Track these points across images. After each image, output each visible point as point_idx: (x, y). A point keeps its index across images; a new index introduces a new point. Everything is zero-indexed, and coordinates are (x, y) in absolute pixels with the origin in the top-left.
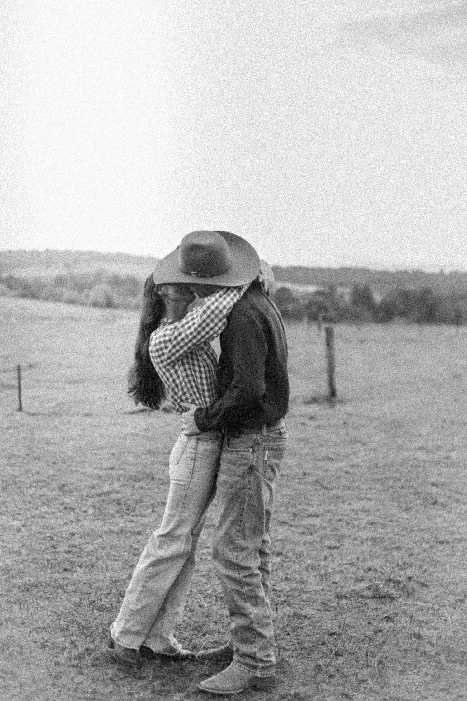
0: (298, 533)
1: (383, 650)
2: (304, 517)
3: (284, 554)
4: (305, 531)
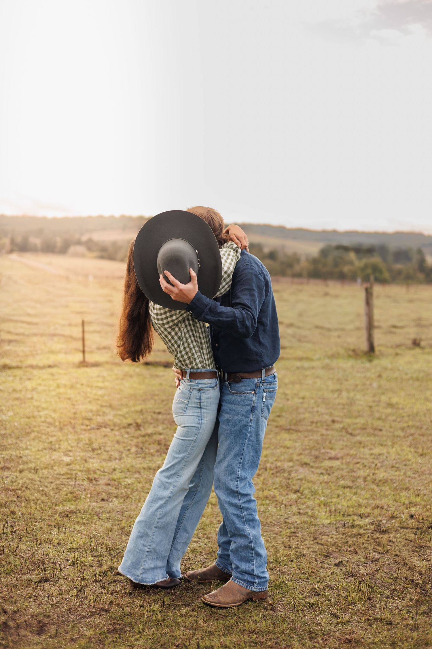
0: (317, 473)
2: (325, 459)
3: (301, 492)
4: (324, 472)
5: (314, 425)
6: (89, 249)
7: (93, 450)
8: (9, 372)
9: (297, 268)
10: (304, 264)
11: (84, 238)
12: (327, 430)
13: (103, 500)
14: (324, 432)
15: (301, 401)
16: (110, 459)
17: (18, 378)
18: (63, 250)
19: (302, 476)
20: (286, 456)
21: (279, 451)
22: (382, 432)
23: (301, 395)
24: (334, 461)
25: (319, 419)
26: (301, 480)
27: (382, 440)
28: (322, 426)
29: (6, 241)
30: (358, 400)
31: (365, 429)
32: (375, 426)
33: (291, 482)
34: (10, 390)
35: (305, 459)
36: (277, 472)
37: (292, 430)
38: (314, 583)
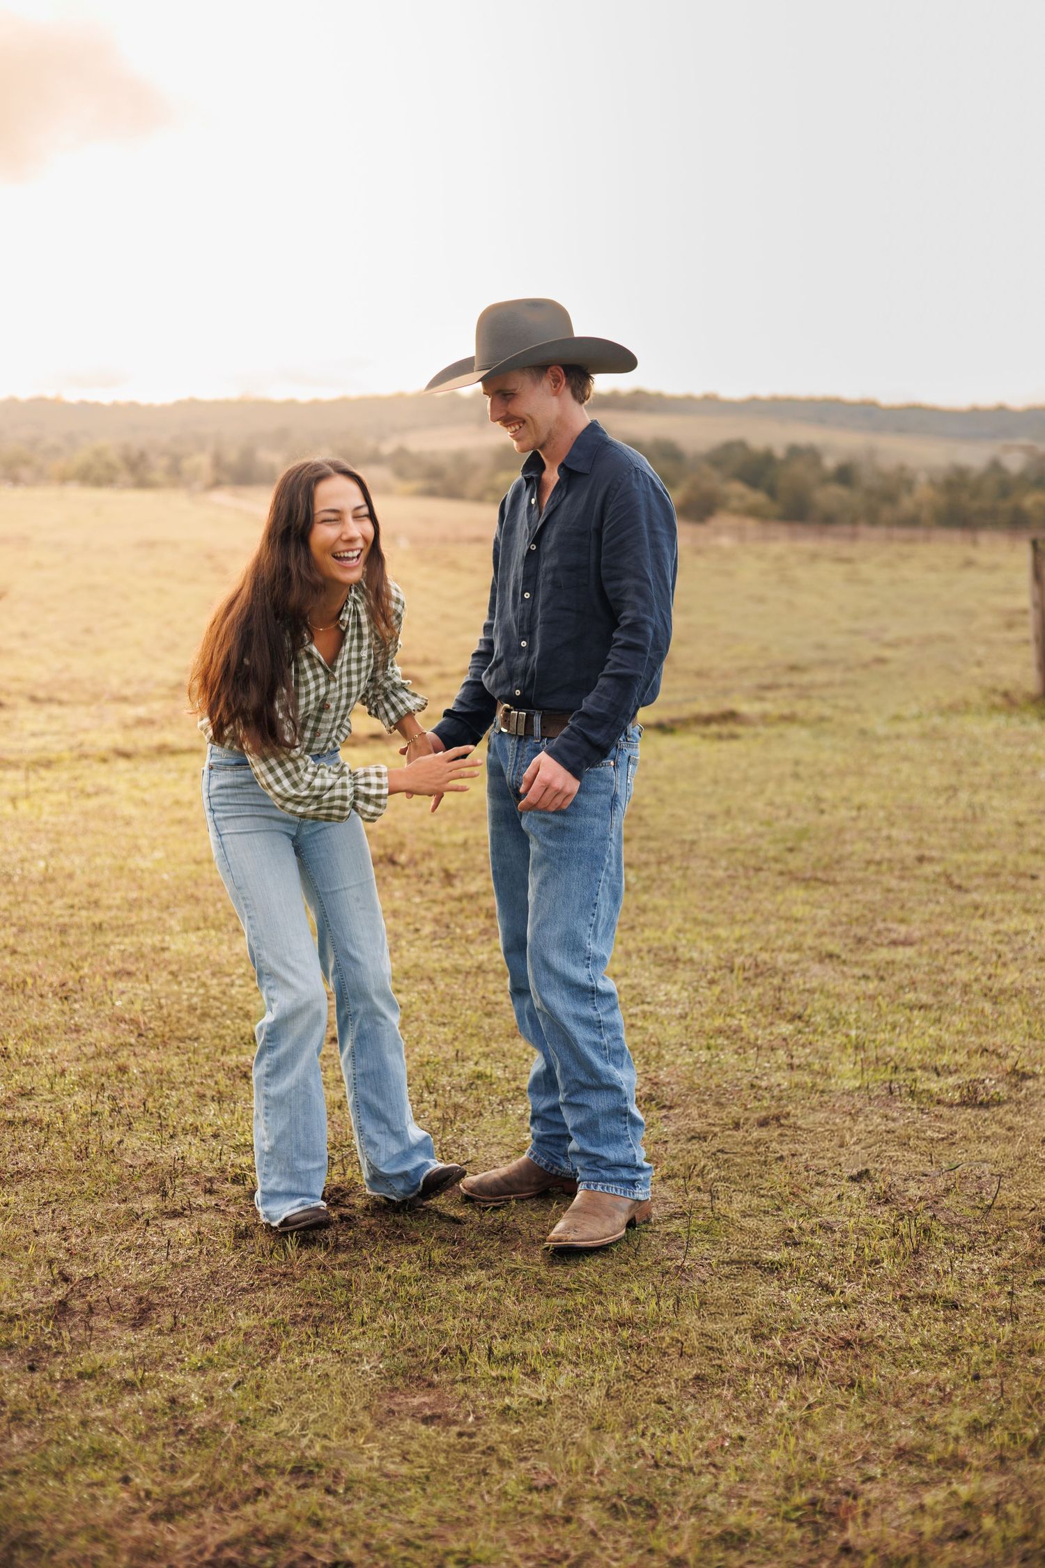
0: (854, 977)
1: (939, 1206)
2: (882, 945)
3: (806, 1018)
4: (871, 973)
5: (872, 868)
6: (400, 474)
9: (907, 504)
10: (923, 492)
11: (387, 448)
12: (902, 878)
14: (893, 883)
15: (854, 813)
19: (814, 983)
20: (788, 940)
21: (772, 928)
22: (1036, 883)
23: (857, 800)
24: (900, 949)
25: (888, 855)
26: (811, 991)
27: (1032, 899)
28: (891, 870)
29: (203, 461)
30: (994, 809)
31: (996, 875)
32: (1022, 868)
33: (785, 996)
34: (168, 802)
35: (832, 946)
36: (757, 976)
37: (816, 879)
38: (792, 1218)
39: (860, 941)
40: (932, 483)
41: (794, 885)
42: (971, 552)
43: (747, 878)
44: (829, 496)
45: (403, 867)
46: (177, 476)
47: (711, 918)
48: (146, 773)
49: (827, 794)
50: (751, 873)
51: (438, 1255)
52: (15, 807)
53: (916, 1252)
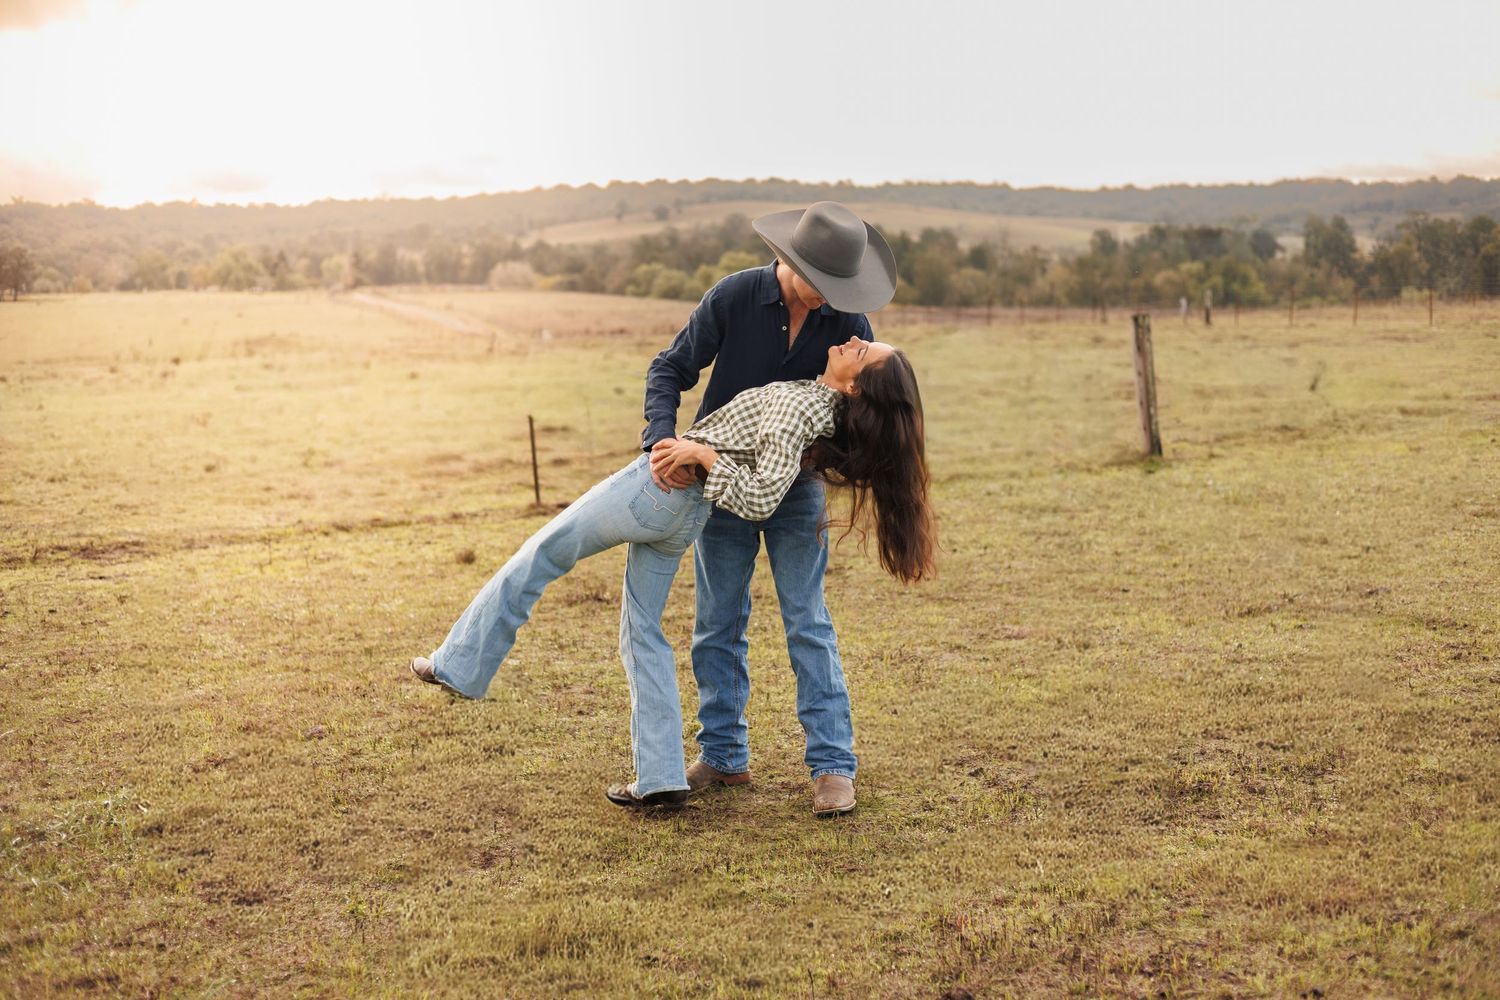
0: (976, 660)
2: (998, 639)
4: (989, 657)
5: (995, 589)
6: (540, 269)
7: (561, 647)
8: (386, 532)
10: (1057, 273)
11: (526, 244)
12: (1018, 595)
13: (580, 713)
14: (1011, 599)
15: (982, 551)
16: (593, 657)
17: (405, 543)
18: (479, 274)
19: (945, 665)
20: (925, 639)
21: (912, 632)
22: (1126, 595)
23: (984, 542)
24: (1014, 641)
25: (1008, 579)
26: (943, 670)
27: (1121, 606)
28: (1010, 590)
29: (344, 261)
30: (1098, 544)
31: (1096, 591)
32: (1116, 584)
33: (924, 674)
34: (392, 564)
35: (959, 641)
36: (901, 662)
37: (949, 599)
38: (929, 796)
39: (982, 636)
40: (1064, 263)
41: (930, 603)
42: (1100, 330)
43: (892, 599)
44: (965, 278)
45: (608, 602)
46: (317, 276)
47: (864, 627)
48: (369, 542)
49: (960, 538)
50: (895, 596)
51: (684, 825)
52: (262, 572)
53: (1014, 810)
